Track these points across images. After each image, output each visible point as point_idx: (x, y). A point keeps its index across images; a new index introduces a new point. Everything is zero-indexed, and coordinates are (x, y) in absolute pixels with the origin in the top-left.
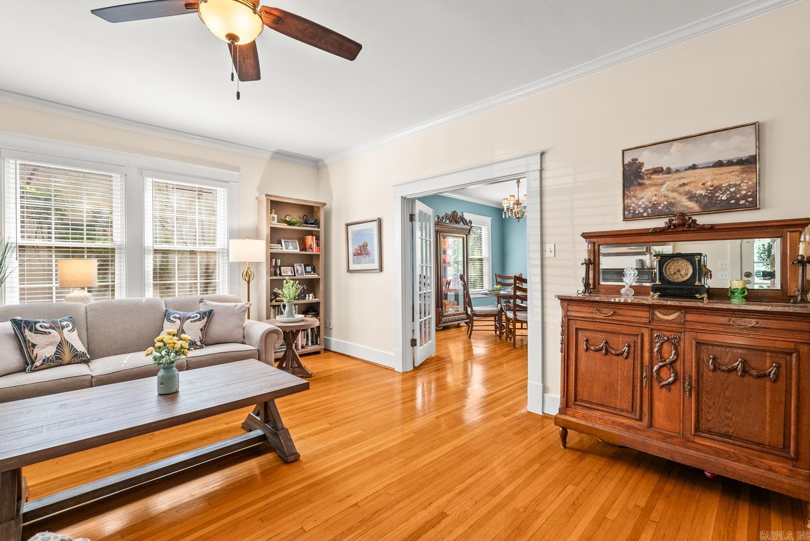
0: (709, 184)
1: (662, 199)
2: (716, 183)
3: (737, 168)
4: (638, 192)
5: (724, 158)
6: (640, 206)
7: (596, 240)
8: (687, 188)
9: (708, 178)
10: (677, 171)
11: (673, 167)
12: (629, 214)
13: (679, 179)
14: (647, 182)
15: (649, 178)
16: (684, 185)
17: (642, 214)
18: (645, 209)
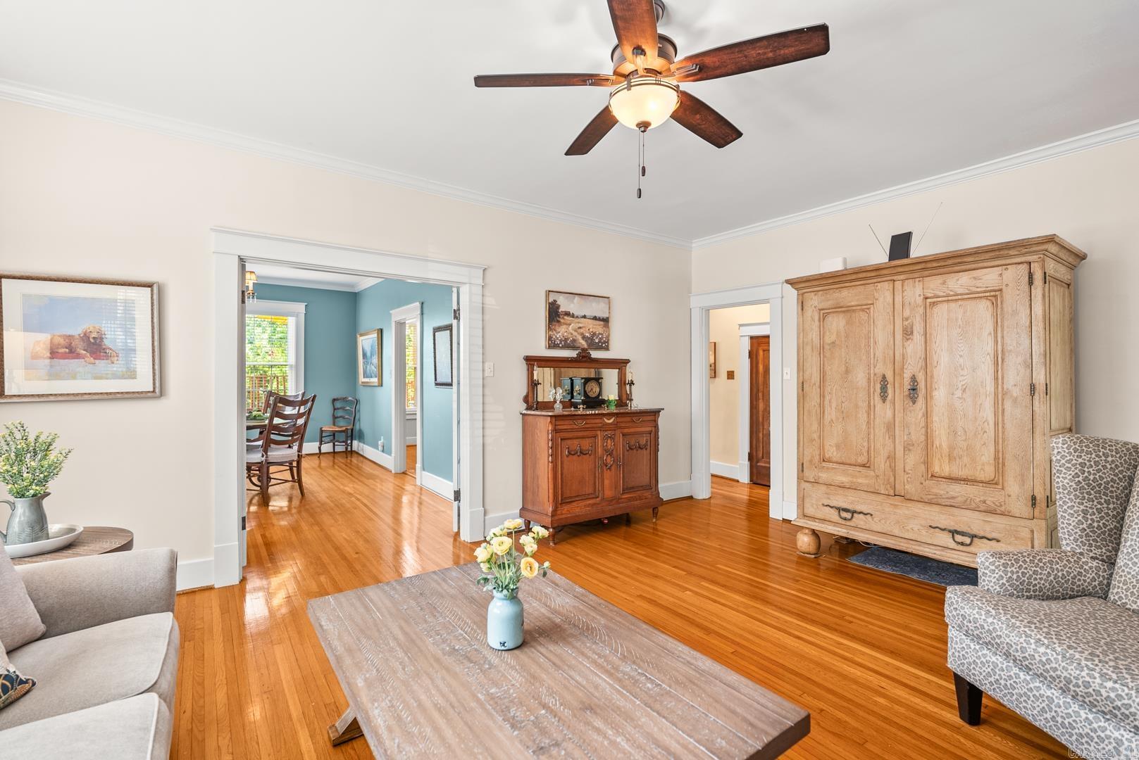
0: (591, 330)
1: (570, 336)
2: (594, 331)
3: (602, 323)
4: (557, 327)
5: (598, 315)
6: (558, 338)
7: (531, 361)
8: (582, 330)
9: (591, 326)
10: (577, 317)
11: (576, 314)
12: (552, 345)
13: (579, 323)
14: (562, 321)
15: (563, 318)
16: (580, 328)
17: (559, 345)
18: (561, 341)
